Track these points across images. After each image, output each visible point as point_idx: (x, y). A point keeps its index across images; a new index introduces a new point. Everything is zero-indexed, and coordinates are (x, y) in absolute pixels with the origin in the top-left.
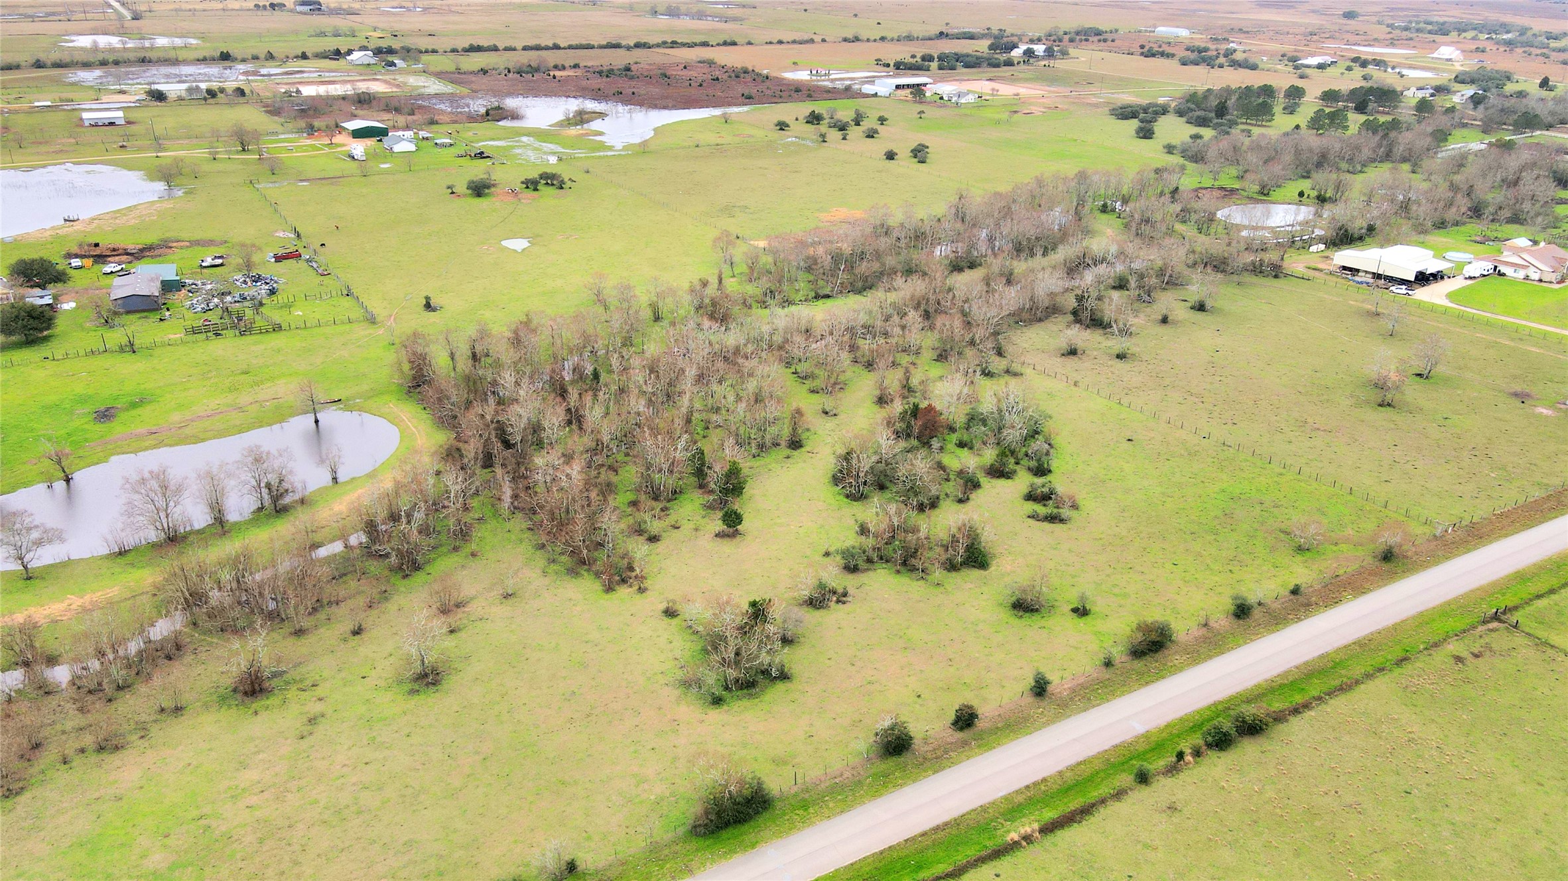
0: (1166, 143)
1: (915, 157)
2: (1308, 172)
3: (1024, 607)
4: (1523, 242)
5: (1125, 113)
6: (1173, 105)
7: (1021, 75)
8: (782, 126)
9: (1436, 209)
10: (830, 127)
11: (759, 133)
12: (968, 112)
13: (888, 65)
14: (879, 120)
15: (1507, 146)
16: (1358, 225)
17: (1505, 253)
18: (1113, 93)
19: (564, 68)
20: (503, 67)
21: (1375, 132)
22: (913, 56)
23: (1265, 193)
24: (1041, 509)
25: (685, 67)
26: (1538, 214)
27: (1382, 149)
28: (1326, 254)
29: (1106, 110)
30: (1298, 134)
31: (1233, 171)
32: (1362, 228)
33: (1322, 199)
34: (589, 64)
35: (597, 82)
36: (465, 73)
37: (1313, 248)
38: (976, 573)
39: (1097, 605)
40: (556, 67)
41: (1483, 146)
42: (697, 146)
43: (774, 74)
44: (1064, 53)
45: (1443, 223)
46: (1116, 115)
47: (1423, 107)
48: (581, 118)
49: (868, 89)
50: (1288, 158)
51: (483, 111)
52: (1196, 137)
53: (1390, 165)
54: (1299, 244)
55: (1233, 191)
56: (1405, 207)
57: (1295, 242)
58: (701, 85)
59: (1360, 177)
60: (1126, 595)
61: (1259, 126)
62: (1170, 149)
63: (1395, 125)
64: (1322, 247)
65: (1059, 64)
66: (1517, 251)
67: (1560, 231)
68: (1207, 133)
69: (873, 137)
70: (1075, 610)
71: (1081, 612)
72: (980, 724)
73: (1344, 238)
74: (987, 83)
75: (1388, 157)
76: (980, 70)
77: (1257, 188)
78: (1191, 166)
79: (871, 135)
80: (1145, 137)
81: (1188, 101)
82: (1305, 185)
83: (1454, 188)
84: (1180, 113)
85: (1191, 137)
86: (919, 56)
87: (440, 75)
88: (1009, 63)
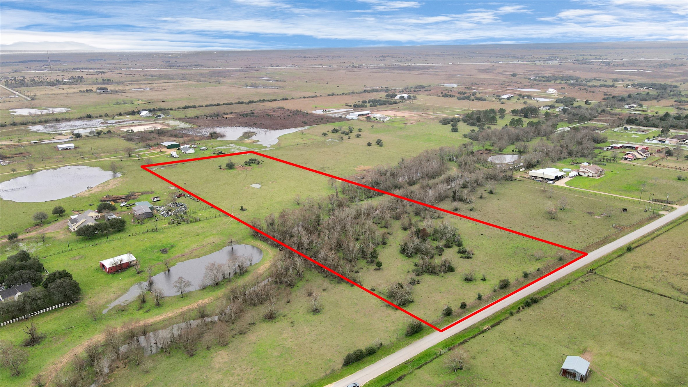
0: (463, 134)
1: (378, 144)
2: (513, 142)
3: (468, 280)
4: (586, 164)
5: (445, 122)
6: (461, 117)
7: (402, 108)
8: (325, 135)
9: (557, 154)
10: (341, 134)
11: (318, 138)
12: (389, 124)
13: (351, 106)
14: (359, 130)
15: (576, 129)
16: (534, 161)
17: (581, 168)
18: (438, 114)
19: (227, 114)
20: (203, 115)
21: (533, 126)
22: (359, 102)
23: (501, 151)
24: (464, 256)
25: (274, 111)
26: (589, 154)
27: (536, 132)
28: (526, 171)
29: (438, 121)
30: (507, 128)
31: (489, 143)
32: (535, 162)
33: (520, 152)
34: (236, 111)
35: (244, 120)
36: (190, 118)
37: (521, 170)
38: (451, 273)
39: (488, 278)
40: (224, 114)
41: (569, 129)
42: (298, 144)
43: (309, 112)
44: (415, 97)
45: (560, 158)
46: (442, 123)
47: (547, 114)
48: (247, 135)
49: (348, 117)
50: (506, 138)
51: (208, 134)
52: (473, 131)
53: (540, 138)
54: (516, 169)
55: (490, 151)
56: (547, 154)
57: (515, 168)
58: (285, 119)
59: (530, 143)
60: (494, 275)
61: (493, 125)
62: (465, 136)
63: (538, 123)
64: (524, 169)
65: (415, 102)
66: (584, 167)
67: (597, 159)
68: (476, 129)
69: (359, 137)
70: (482, 280)
71: (484, 280)
72: (467, 307)
73: (530, 166)
74: (390, 111)
75: (539, 135)
76: (385, 106)
77: (498, 149)
78: (474, 142)
79: (358, 136)
80: (455, 132)
81: (466, 117)
82: (513, 147)
83: (562, 146)
84: (465, 121)
85: (471, 131)
86: (361, 101)
87: (180, 119)
88: (396, 103)
